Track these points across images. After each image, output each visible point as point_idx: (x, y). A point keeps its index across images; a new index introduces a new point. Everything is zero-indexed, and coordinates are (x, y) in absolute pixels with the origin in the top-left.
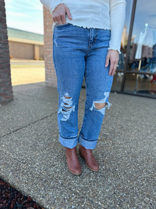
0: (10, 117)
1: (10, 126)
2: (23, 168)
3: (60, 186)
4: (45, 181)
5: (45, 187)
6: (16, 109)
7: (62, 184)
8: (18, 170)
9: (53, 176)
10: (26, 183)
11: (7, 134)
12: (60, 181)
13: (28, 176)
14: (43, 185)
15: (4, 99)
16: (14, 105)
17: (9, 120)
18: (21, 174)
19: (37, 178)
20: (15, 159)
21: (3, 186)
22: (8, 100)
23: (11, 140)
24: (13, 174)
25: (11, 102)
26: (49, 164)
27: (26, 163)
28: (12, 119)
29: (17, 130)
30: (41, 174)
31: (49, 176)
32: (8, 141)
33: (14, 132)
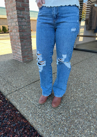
0: (31, 72)
1: (31, 78)
2: (39, 112)
3: (66, 133)
4: (54, 126)
5: (54, 131)
6: (34, 66)
7: (67, 131)
8: (36, 113)
9: (60, 123)
10: (40, 125)
11: (29, 85)
12: (65, 128)
13: (42, 120)
14: (53, 129)
15: (27, 59)
16: (33, 63)
17: (30, 74)
18: (37, 117)
19: (49, 122)
20: (34, 104)
21: (26, 124)
22: (30, 60)
23: (31, 89)
24: (32, 115)
25: (32, 62)
26: (57, 111)
27: (40, 108)
28: (32, 73)
29: (35, 82)
30: (51, 119)
31: (57, 122)
32: (29, 89)
33: (33, 83)
